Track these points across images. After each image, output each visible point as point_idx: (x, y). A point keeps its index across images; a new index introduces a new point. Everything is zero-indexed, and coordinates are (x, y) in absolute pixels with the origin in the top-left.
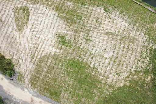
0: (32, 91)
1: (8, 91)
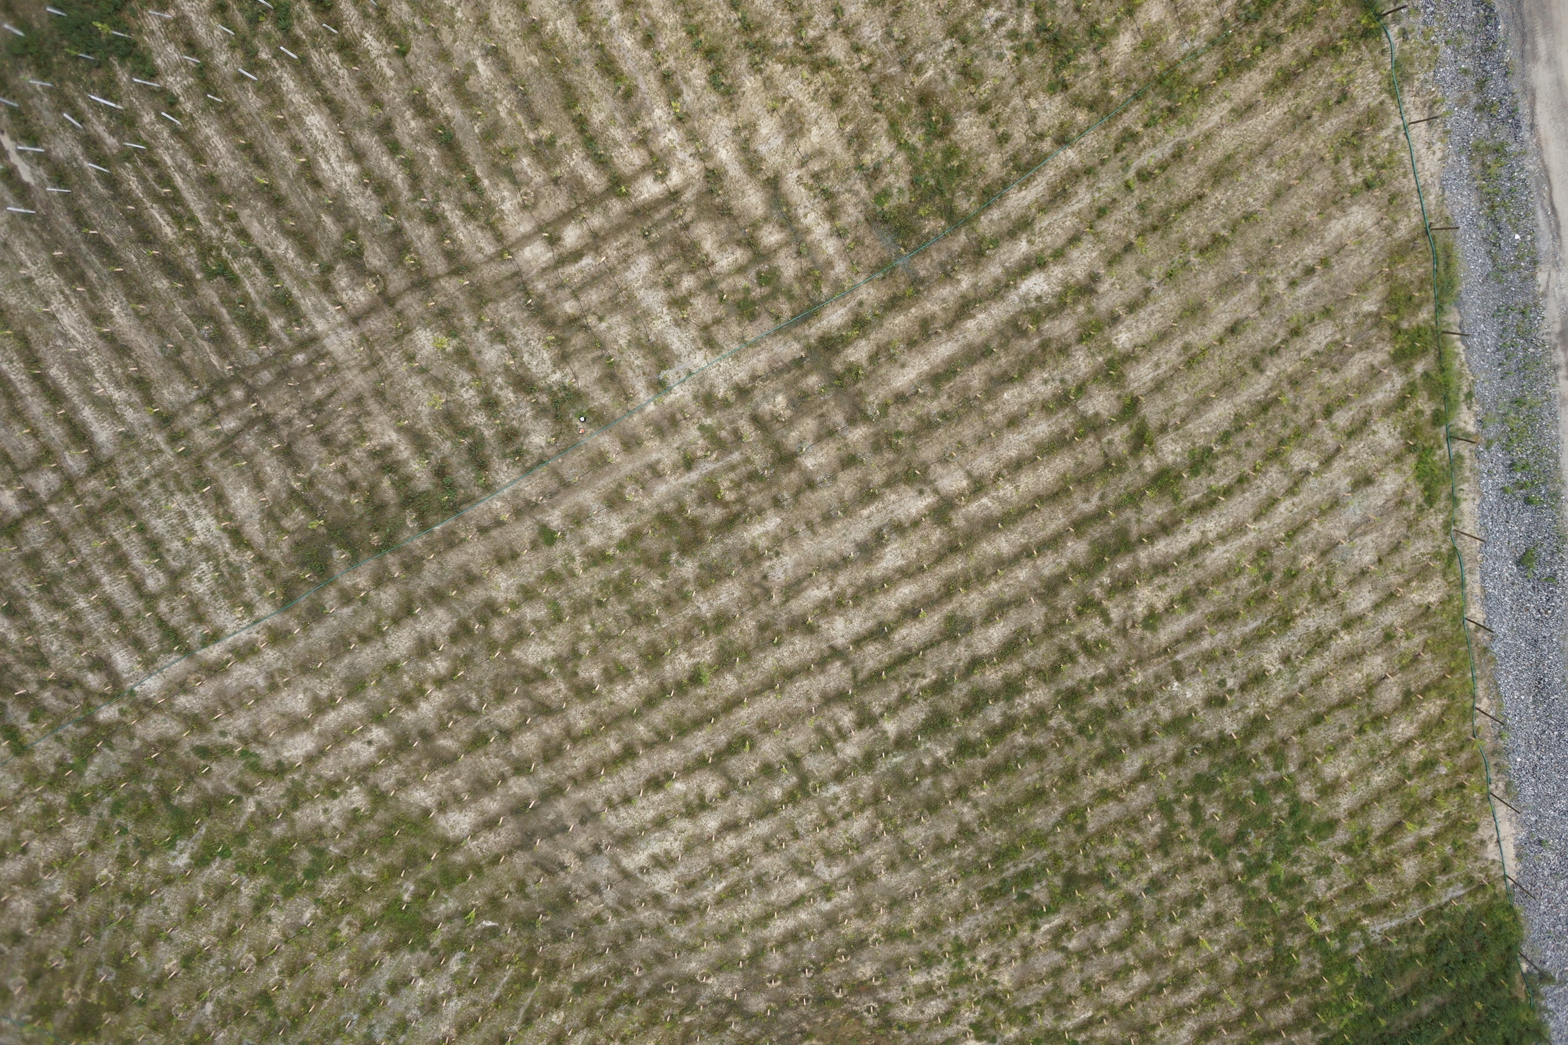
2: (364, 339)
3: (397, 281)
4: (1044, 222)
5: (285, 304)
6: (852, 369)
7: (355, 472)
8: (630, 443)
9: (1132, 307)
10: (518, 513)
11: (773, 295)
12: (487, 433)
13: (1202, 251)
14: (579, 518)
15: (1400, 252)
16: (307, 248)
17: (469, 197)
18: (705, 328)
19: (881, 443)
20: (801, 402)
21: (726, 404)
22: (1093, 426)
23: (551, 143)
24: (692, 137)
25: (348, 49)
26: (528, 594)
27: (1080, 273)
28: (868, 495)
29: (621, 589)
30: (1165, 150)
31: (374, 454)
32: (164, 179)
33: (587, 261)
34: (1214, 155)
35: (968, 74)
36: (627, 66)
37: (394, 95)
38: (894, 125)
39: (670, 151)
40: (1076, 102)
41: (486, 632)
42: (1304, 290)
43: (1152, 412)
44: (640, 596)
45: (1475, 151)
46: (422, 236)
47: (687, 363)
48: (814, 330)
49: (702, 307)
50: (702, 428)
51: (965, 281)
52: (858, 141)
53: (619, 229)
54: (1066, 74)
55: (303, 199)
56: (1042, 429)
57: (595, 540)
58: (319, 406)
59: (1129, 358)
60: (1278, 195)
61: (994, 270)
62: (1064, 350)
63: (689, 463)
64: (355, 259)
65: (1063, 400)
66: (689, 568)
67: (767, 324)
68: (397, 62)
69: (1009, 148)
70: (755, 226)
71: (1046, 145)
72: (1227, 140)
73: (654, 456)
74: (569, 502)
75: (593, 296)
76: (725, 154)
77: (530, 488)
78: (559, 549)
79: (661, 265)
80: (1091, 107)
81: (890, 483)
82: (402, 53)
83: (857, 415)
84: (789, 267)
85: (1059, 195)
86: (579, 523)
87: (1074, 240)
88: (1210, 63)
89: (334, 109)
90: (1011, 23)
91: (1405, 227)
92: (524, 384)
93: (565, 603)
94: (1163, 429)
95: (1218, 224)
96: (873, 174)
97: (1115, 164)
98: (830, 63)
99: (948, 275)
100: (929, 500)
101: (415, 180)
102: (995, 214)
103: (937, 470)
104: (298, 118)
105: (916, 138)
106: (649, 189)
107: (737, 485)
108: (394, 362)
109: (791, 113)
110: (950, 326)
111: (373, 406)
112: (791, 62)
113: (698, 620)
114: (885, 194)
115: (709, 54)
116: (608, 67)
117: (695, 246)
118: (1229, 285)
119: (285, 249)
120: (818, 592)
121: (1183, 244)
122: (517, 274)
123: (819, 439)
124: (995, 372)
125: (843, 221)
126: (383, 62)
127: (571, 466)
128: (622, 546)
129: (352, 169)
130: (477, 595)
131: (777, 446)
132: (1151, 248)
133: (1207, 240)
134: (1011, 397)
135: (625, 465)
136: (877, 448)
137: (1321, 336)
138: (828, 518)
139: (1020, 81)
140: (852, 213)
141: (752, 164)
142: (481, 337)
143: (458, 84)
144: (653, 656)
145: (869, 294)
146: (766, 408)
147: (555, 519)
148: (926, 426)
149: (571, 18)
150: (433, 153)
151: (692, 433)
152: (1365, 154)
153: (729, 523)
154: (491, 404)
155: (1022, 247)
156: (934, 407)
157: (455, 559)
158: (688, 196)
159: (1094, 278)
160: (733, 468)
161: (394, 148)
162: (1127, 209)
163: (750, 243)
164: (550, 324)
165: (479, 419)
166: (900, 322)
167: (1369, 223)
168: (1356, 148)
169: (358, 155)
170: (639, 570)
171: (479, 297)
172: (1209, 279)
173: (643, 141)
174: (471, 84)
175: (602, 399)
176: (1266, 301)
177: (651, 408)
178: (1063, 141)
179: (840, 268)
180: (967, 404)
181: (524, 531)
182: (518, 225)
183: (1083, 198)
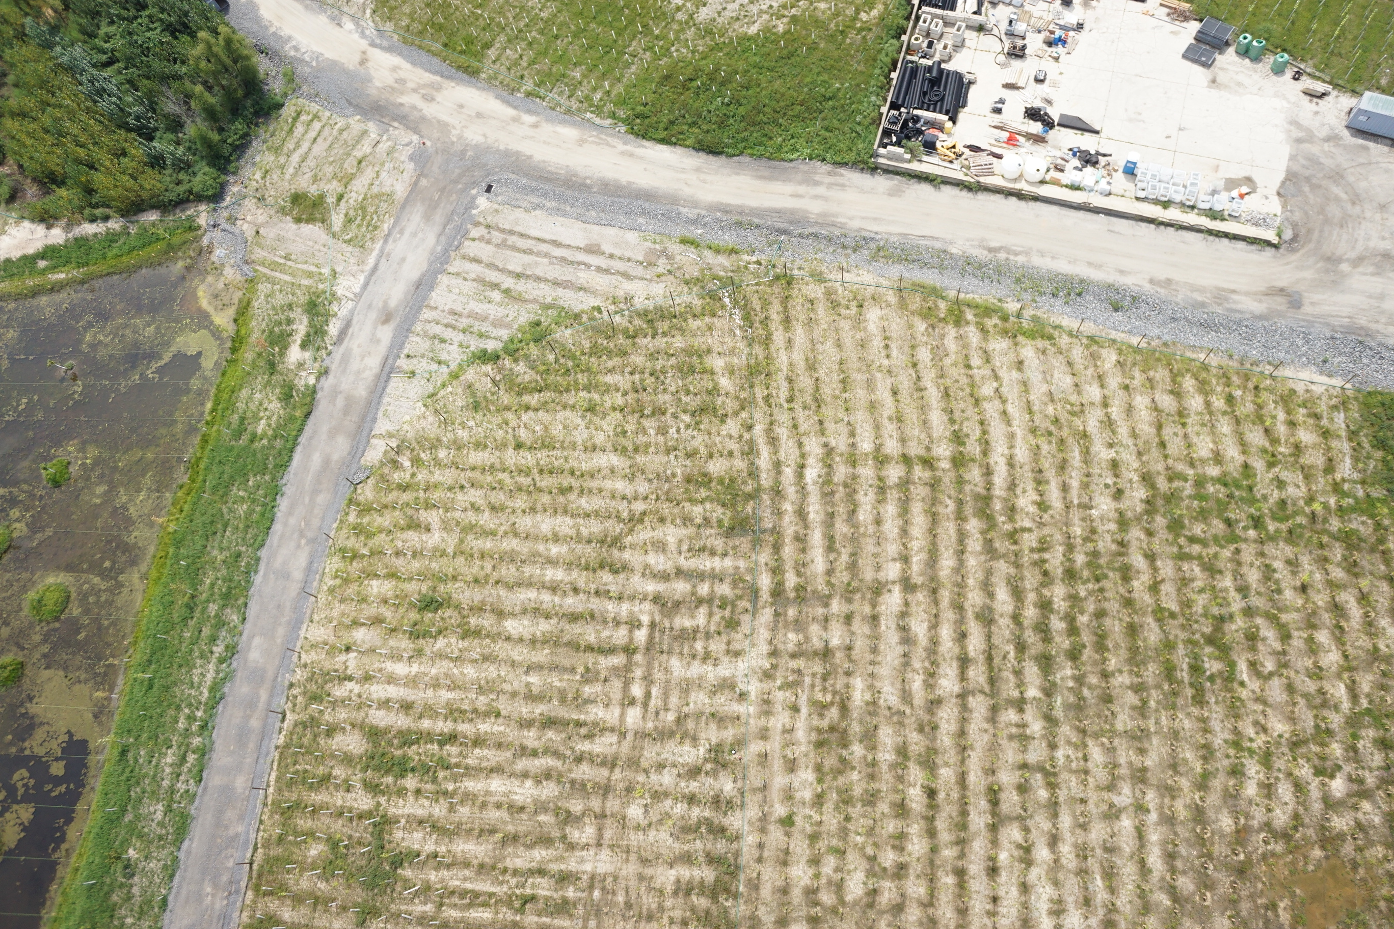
0: (371, 31)
1: (276, 24)
2: (612, 847)
3: (595, 803)
4: (782, 456)
5: (564, 878)
6: (799, 588)
7: (677, 914)
8: (764, 734)
9: (852, 434)
10: (763, 830)
11: (734, 606)
12: (707, 814)
13: (845, 390)
14: (788, 796)
15: (903, 304)
16: (545, 841)
17: (583, 731)
18: (728, 652)
19: (848, 594)
20: (799, 625)
21: (774, 667)
22: (905, 484)
23: (587, 670)
24: (632, 598)
25: (478, 742)
26: (815, 861)
27: (819, 451)
28: (874, 619)
29: (846, 800)
30: (784, 386)
31: (676, 893)
32: (463, 894)
33: (655, 691)
34: (801, 365)
35: (691, 455)
36: (580, 609)
37: (512, 734)
38: (690, 500)
39: (631, 613)
40: (736, 414)
41: (824, 908)
42: (895, 353)
43: (915, 450)
44: (857, 791)
45: (874, 258)
46: (584, 771)
47: (739, 674)
48: (765, 596)
49: (717, 646)
50: (780, 688)
51: (788, 507)
52: (687, 520)
53: (649, 666)
54: (720, 412)
55: (523, 825)
56: (891, 509)
57: (807, 795)
58: (628, 905)
59: (878, 449)
60: (839, 345)
61: (791, 491)
62: (855, 477)
63: (795, 709)
64: (568, 819)
65: (882, 490)
66: (857, 750)
67: (746, 618)
68: (500, 720)
69: (737, 453)
70: (693, 594)
71: (747, 436)
72: (798, 357)
73: (779, 726)
74: (775, 794)
75: (674, 700)
76: (651, 587)
77: (753, 812)
78: (798, 820)
79: (681, 653)
80: (743, 408)
81: (874, 606)
82: (498, 715)
83: (825, 601)
84: (725, 589)
85: (773, 441)
86: (790, 798)
87: (800, 445)
88: (758, 350)
89: (496, 770)
90: (682, 426)
91: (892, 298)
92: (694, 772)
93: (835, 842)
94: (928, 449)
95: (836, 377)
96: (707, 521)
97: (776, 411)
98: (644, 513)
99: (779, 513)
100: (897, 589)
101: (556, 754)
102: (763, 475)
103: (882, 576)
104: (488, 793)
105: (703, 493)
106: (641, 636)
107: (824, 689)
108: (634, 839)
109: (653, 544)
110: (806, 527)
111: (649, 871)
112: (631, 530)
113: (893, 766)
114: (720, 522)
115: (602, 567)
116: (574, 618)
117: (683, 630)
118: (870, 385)
119: (539, 854)
120: (917, 684)
121: (836, 398)
122: (636, 733)
123: (825, 629)
124: (845, 517)
125: (720, 550)
126: (496, 728)
127: (755, 778)
128: (820, 781)
129: (529, 783)
130: (796, 895)
131: (816, 653)
132: (828, 412)
133: (841, 386)
134: (864, 515)
135: (774, 746)
136: (849, 601)
137: (924, 355)
138: (874, 650)
139: (710, 434)
140: (719, 543)
141: (664, 577)
142: (654, 777)
143: (531, 697)
144: (901, 809)
145: (764, 557)
146: (791, 647)
147: (780, 810)
148: (853, 567)
149: (542, 620)
150: (551, 734)
151: (779, 696)
152: (844, 302)
153: (844, 709)
154: (691, 799)
155: (788, 473)
156: (845, 558)
157: (766, 892)
158: (657, 618)
159: (826, 445)
160: (813, 686)
161: (534, 753)
162: (801, 414)
163: (700, 602)
164: (672, 734)
165: (696, 812)
166: (789, 551)
167: (879, 312)
168: (839, 305)
169: (525, 775)
170: (841, 780)
171: (633, 763)
172: (861, 393)
173: (617, 623)
174: (535, 690)
175: (729, 734)
176: (889, 372)
177: (751, 709)
178: (750, 428)
179: (742, 564)
180: (854, 540)
181: (776, 835)
182: (611, 716)
183: (782, 432)
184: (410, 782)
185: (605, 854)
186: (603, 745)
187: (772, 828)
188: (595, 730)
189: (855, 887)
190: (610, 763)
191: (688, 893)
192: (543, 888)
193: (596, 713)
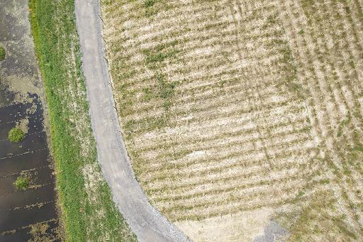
184: (167, 61)
185: (244, 61)
186: (230, 28)
187: (297, 35)
188: (226, 24)
189: (330, 44)
190: (235, 33)
191: (276, 64)
192: (227, 77)
193: (224, 19)
